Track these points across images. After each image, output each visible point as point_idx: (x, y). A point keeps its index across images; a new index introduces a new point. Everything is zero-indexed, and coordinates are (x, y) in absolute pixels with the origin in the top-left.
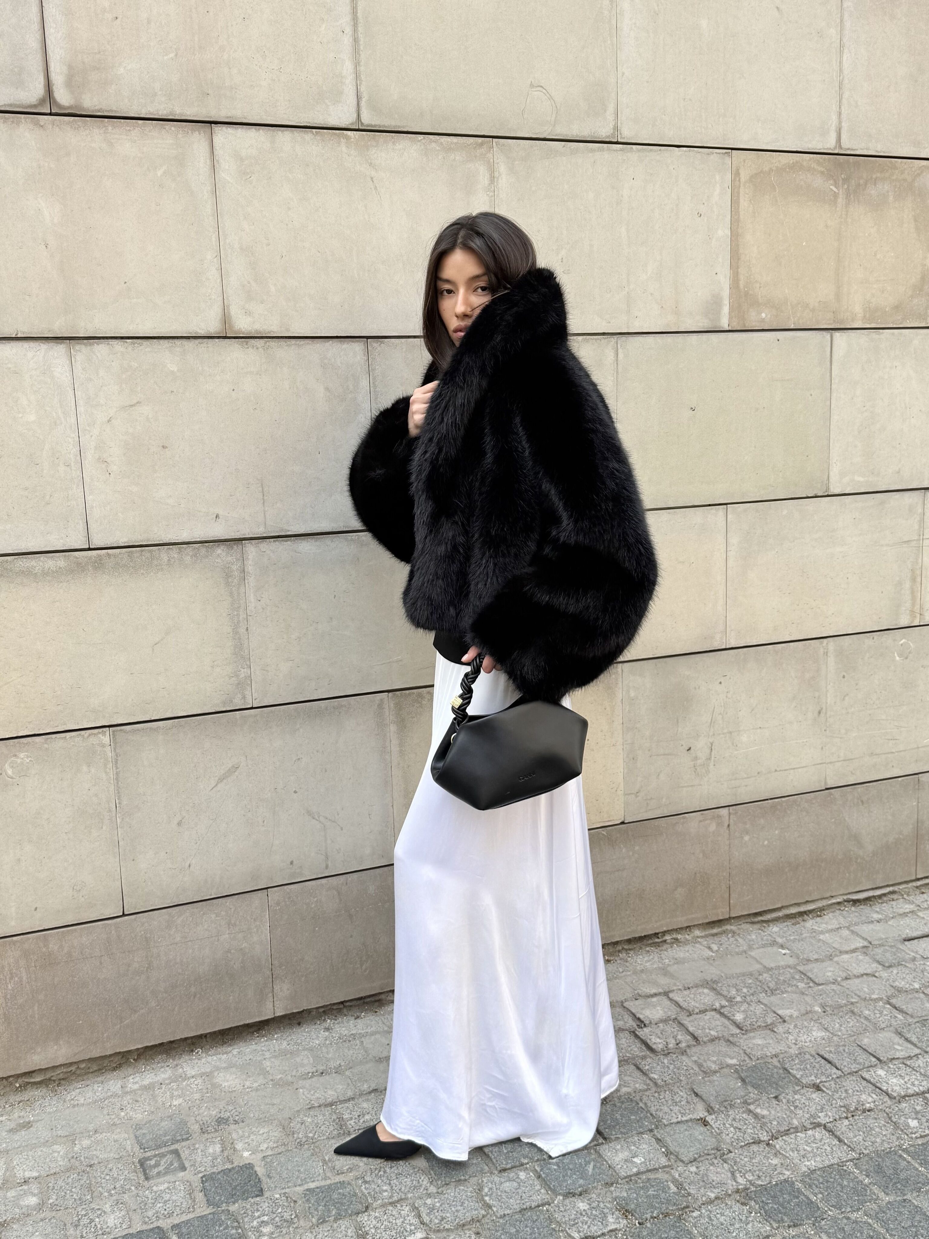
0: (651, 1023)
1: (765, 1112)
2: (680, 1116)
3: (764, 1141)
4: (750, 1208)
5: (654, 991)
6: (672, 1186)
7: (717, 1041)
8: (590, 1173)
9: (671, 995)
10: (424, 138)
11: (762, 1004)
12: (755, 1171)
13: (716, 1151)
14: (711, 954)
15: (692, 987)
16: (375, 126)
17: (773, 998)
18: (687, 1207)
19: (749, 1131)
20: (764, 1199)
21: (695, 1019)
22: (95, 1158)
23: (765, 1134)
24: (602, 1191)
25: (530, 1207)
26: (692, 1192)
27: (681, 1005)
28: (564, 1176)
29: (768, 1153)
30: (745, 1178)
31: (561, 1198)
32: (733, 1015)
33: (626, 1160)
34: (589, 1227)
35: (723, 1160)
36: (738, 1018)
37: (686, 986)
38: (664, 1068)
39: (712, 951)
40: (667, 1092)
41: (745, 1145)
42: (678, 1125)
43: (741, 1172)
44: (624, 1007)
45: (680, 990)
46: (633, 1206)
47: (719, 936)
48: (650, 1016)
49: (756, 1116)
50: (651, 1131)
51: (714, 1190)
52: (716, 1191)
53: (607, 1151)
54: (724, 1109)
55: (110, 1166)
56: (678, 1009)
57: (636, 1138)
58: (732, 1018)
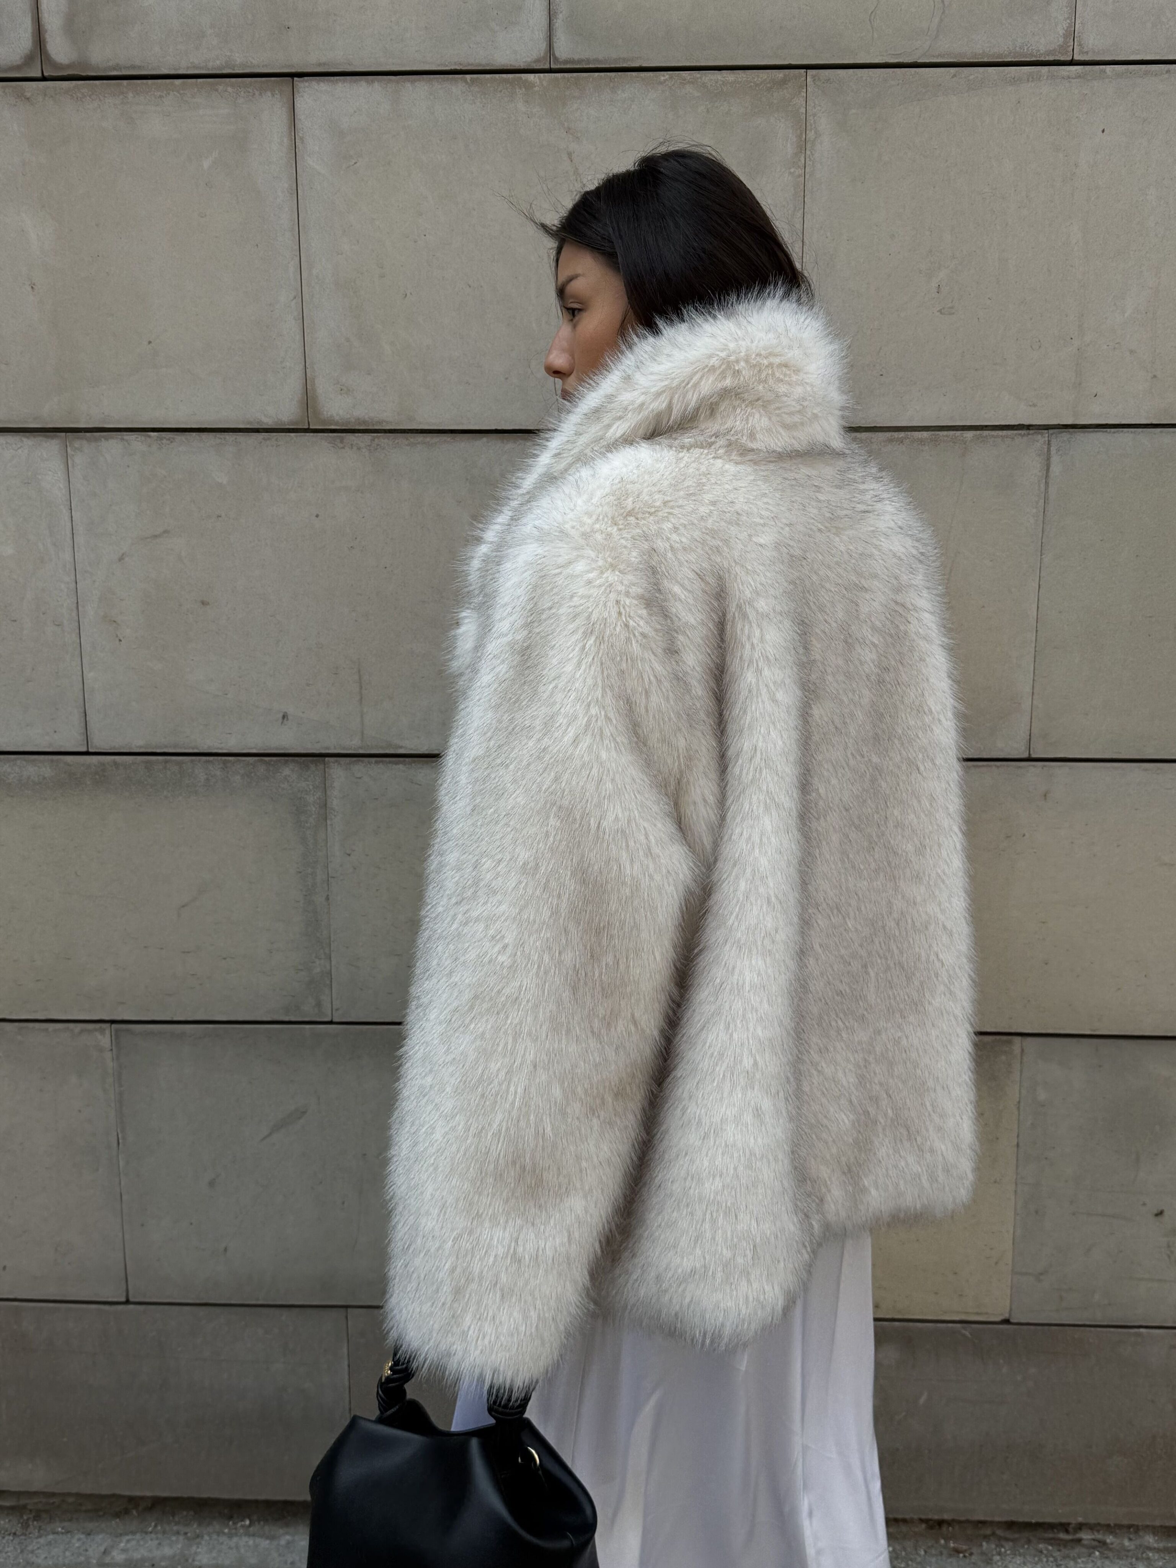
16: (580, 61)
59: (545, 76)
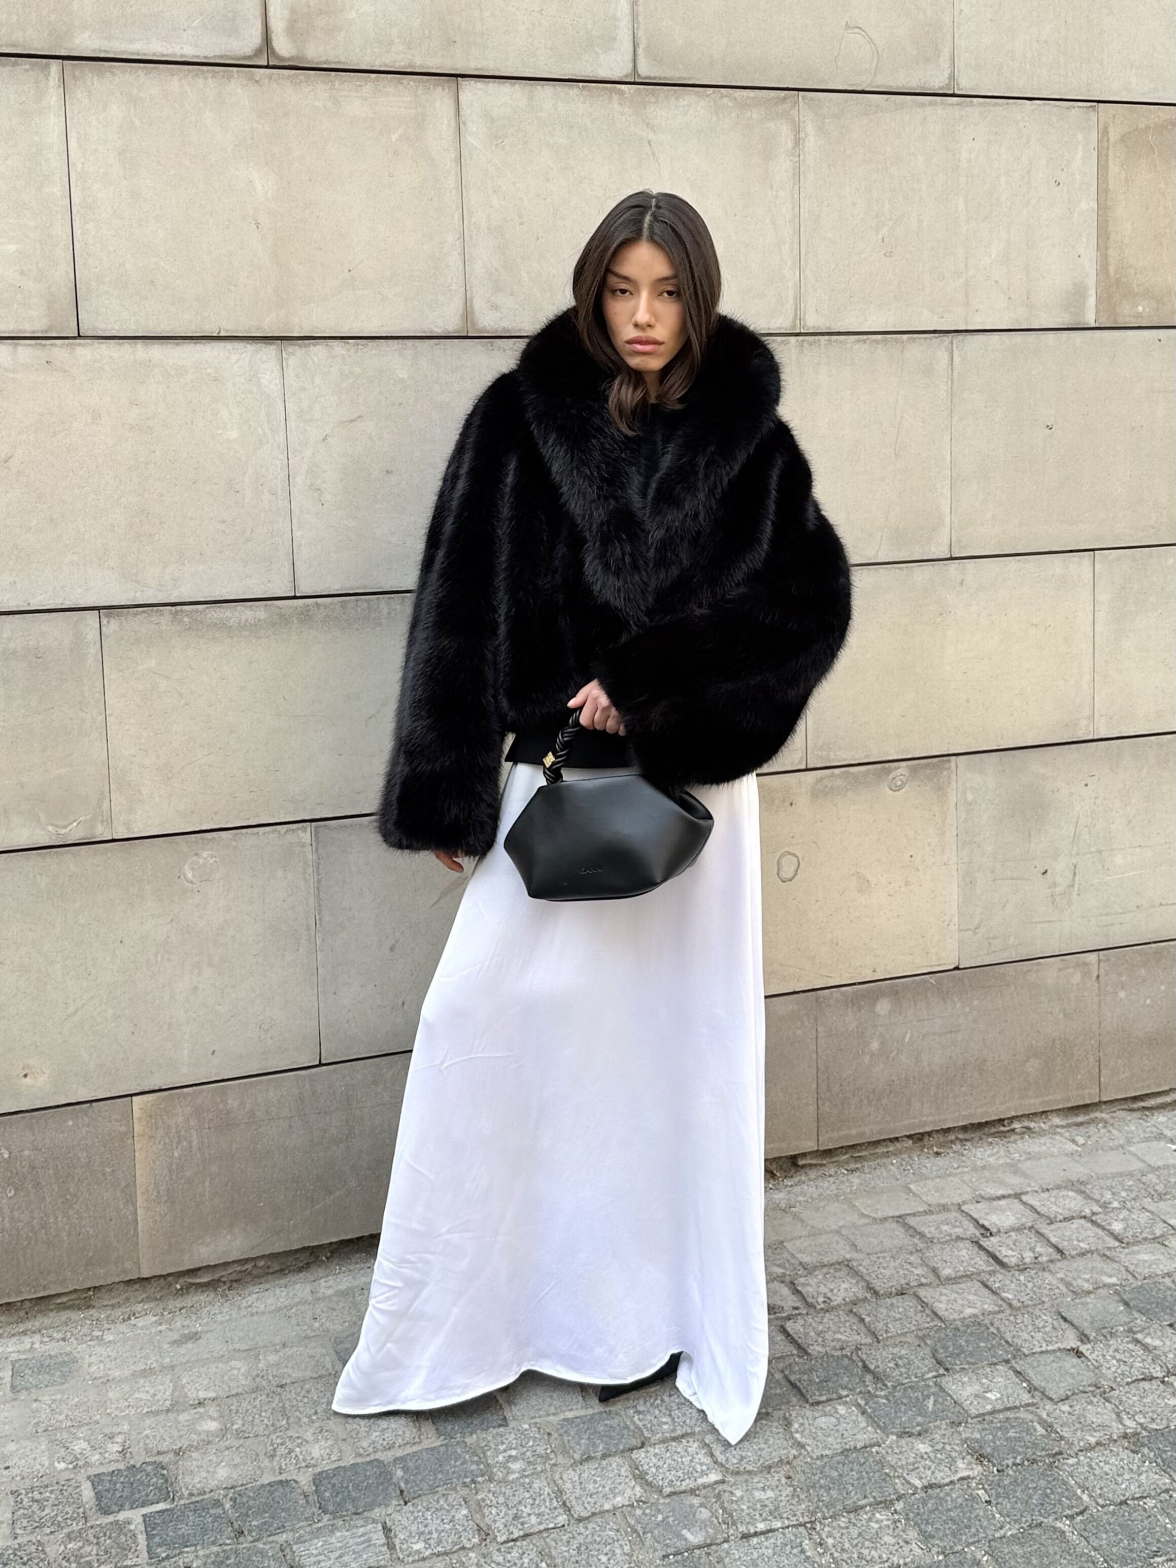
0: (999, 1231)
1: (1157, 1343)
2: (1044, 1345)
3: (1157, 1378)
4: (1142, 1456)
5: (1000, 1192)
6: (1039, 1428)
7: (1089, 1255)
8: (930, 1409)
9: (1024, 1198)
10: (714, 93)
11: (1148, 1211)
12: (1147, 1413)
13: (1094, 1388)
14: (1076, 1148)
15: (1052, 1189)
16: (655, 78)
17: (1162, 1205)
18: (1060, 1453)
19: (1138, 1365)
20: (1161, 1446)
21: (1059, 1228)
22: (286, 1376)
23: (1158, 1368)
24: (946, 1432)
25: (855, 1448)
26: (1065, 1435)
27: (1039, 1210)
28: (896, 1412)
29: (1164, 1392)
30: (1135, 1420)
31: (894, 1437)
32: (1109, 1224)
33: (976, 1396)
34: (933, 1473)
35: (1104, 1398)
36: (1116, 1228)
37: (1045, 1187)
38: (1020, 1286)
39: (1077, 1145)
40: (1026, 1316)
41: (1133, 1382)
42: (1043, 1355)
43: (1128, 1413)
44: (963, 1211)
45: (1036, 1191)
46: (989, 1450)
47: (1086, 1126)
48: (998, 1223)
49: (1145, 1347)
50: (1007, 1361)
51: (1095, 1434)
52: (1097, 1434)
53: (951, 1384)
54: (1102, 1338)
55: (307, 1386)
56: (1036, 1216)
57: (988, 1370)
58: (1108, 1227)
59: (632, 87)
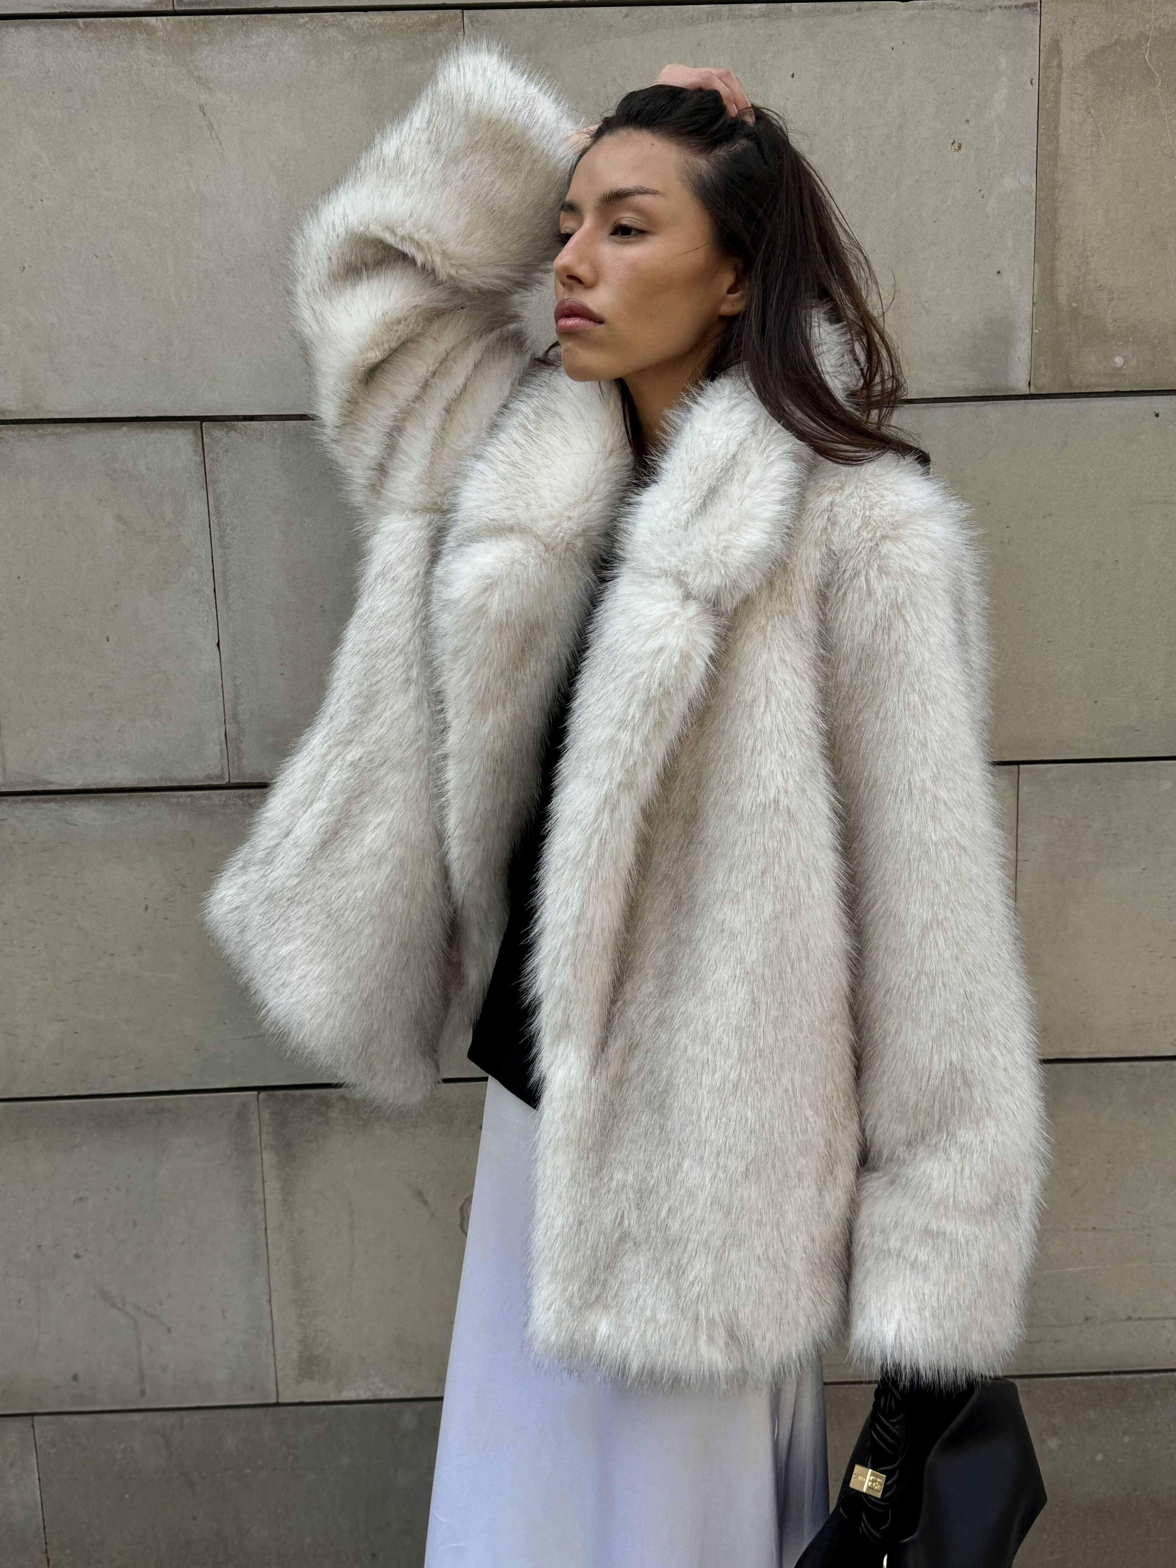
59: (168, 20)
